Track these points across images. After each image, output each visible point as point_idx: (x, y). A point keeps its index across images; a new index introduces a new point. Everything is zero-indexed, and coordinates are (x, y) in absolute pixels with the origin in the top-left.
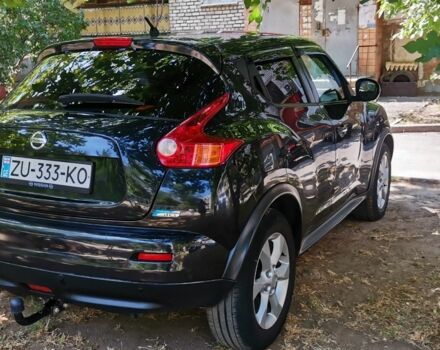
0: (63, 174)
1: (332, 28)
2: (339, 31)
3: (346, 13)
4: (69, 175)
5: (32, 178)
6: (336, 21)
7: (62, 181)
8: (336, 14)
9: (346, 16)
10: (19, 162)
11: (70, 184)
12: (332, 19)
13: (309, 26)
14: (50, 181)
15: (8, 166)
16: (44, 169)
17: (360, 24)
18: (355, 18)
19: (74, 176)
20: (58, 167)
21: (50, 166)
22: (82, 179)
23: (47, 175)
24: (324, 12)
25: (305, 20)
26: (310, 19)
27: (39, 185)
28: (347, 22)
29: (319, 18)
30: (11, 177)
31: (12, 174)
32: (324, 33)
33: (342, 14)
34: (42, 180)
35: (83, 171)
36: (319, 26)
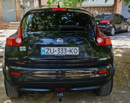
0: (68, 51)
1: (26, 7)
2: (28, 8)
3: (30, 3)
4: (70, 51)
5: (55, 53)
6: (27, 5)
7: (68, 53)
8: (27, 3)
9: (30, 4)
10: (49, 49)
11: (71, 54)
12: (26, 4)
13: (19, 6)
14: (63, 54)
15: (44, 51)
16: (60, 50)
17: (34, 6)
18: (33, 4)
19: (73, 51)
20: (66, 49)
21: (63, 49)
22: (76, 52)
23: (62, 52)
24: (23, 2)
25: (17, 4)
26: (18, 4)
27: (59, 55)
28: (30, 6)
29: (22, 4)
30: (46, 54)
31: (46, 53)
32: (23, 9)
33: (28, 3)
34: (60, 54)
35: (76, 49)
36: (22, 6)
